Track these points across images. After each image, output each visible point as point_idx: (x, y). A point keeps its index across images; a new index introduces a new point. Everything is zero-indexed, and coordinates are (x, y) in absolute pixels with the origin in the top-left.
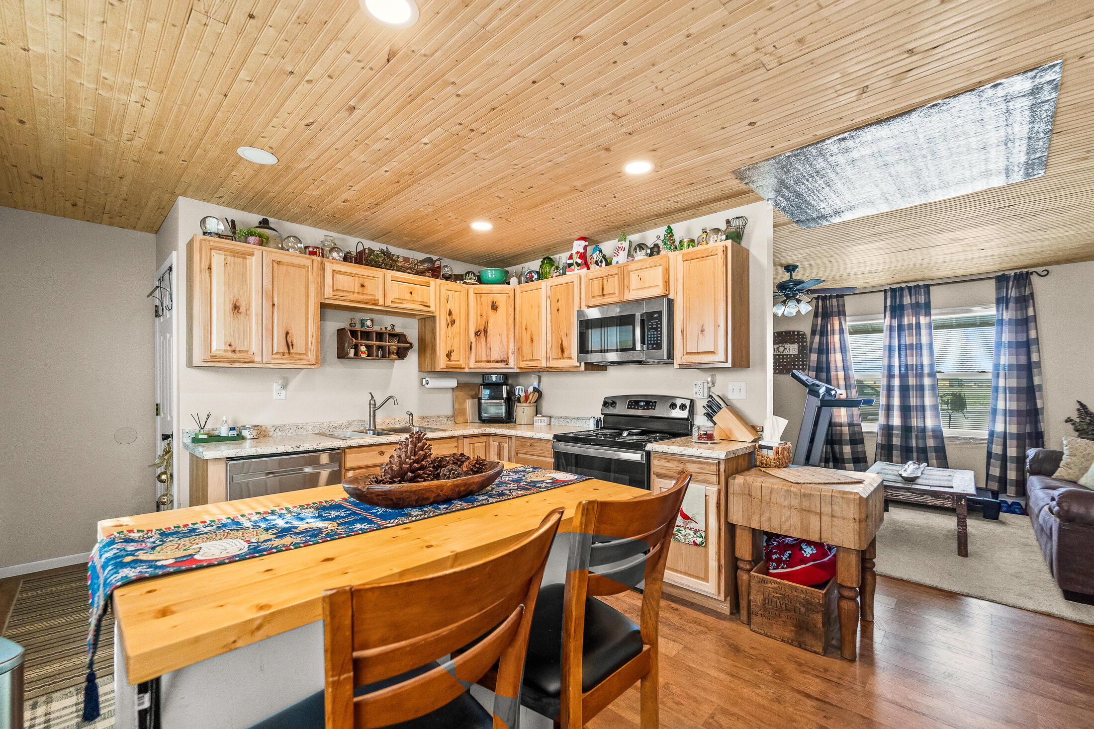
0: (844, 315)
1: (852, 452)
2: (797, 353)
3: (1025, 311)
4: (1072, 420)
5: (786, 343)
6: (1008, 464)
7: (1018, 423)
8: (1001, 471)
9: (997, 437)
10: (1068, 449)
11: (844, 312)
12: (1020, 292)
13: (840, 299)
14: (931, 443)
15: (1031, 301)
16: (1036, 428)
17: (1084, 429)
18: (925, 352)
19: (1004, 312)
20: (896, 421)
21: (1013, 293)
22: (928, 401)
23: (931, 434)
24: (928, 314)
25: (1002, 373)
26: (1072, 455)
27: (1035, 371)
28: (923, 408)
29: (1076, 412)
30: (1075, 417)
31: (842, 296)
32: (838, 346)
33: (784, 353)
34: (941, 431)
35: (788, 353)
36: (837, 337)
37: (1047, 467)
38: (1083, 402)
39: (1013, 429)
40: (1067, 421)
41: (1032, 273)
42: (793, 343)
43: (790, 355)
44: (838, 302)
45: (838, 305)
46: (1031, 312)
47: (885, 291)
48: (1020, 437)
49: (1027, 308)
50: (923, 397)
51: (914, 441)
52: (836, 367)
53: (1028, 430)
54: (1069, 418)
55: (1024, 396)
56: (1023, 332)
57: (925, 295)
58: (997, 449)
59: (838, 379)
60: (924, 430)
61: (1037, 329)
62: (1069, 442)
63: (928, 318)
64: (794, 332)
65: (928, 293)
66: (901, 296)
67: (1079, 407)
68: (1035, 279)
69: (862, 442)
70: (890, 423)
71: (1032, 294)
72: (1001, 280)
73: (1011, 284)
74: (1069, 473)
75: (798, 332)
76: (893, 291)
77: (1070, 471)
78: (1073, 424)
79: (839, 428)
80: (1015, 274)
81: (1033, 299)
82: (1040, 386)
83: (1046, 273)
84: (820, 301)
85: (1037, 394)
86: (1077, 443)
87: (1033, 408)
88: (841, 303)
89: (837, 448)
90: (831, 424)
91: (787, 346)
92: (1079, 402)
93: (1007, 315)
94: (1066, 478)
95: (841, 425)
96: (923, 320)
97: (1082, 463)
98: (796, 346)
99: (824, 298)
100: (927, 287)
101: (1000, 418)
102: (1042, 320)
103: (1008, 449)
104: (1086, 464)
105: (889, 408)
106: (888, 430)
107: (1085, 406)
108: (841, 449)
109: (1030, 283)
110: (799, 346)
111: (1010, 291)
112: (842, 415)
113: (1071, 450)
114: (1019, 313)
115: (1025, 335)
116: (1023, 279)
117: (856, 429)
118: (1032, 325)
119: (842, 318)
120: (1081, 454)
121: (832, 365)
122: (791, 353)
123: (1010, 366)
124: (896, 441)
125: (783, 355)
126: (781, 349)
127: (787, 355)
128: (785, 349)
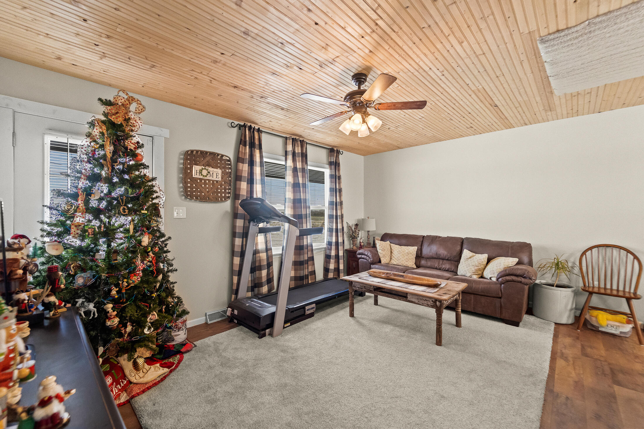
2: (219, 179)
5: (211, 165)
33: (208, 178)
35: (211, 178)
36: (258, 169)
42: (217, 167)
43: (213, 181)
47: (286, 138)
64: (218, 155)
69: (272, 264)
75: (223, 156)
84: (247, 129)
91: (211, 169)
98: (219, 171)
108: (260, 274)
110: (224, 172)
122: (214, 178)
125: (205, 180)
126: (205, 172)
127: (209, 180)
128: (209, 172)
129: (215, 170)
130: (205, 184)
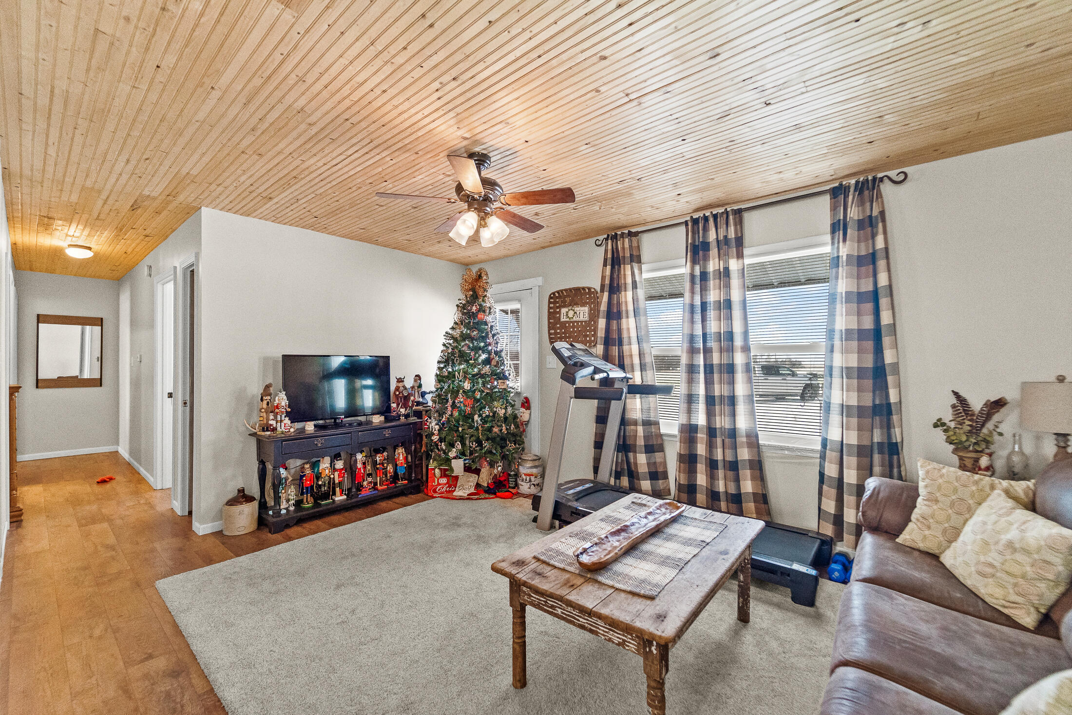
0: (639, 261)
1: (648, 464)
2: (587, 319)
3: (870, 242)
4: (943, 424)
5: (577, 304)
6: (845, 496)
7: (860, 429)
8: (836, 506)
9: (831, 450)
10: (926, 486)
11: (639, 257)
12: (864, 211)
13: (634, 239)
14: (744, 454)
15: (880, 225)
16: (889, 436)
17: (961, 442)
18: (737, 313)
19: (841, 244)
20: (700, 419)
21: (854, 213)
22: (741, 389)
23: (744, 439)
24: (740, 256)
25: (837, 343)
26: (932, 499)
27: (886, 341)
28: (732, 400)
29: (950, 410)
30: (948, 416)
31: (636, 234)
32: (631, 307)
33: (574, 319)
34: (757, 436)
35: (578, 319)
36: (629, 294)
37: (891, 516)
38: (962, 394)
39: (852, 438)
40: (936, 426)
41: (881, 180)
42: (583, 305)
43: (582, 322)
44: (631, 241)
45: (631, 247)
46: (880, 243)
47: (686, 223)
48: (864, 452)
49: (873, 236)
50: (732, 382)
51: (719, 451)
52: (629, 337)
53: (877, 438)
54: (939, 420)
55: (869, 383)
56: (867, 277)
57: (735, 225)
58: (831, 470)
59: (631, 356)
60: (733, 433)
61: (889, 270)
62: (927, 472)
63: (740, 261)
64: (584, 289)
65: (740, 223)
66: (706, 229)
67: (954, 401)
68: (887, 188)
69: (661, 449)
70: (693, 422)
71: (882, 213)
72: (838, 192)
73: (851, 197)
74: (925, 537)
75: (589, 289)
76: (695, 222)
77: (927, 532)
78: (945, 431)
79: (632, 427)
80: (857, 182)
81: (884, 221)
82: (896, 366)
83: (902, 177)
84: (610, 242)
85: (890, 379)
86: (942, 476)
87: (884, 402)
88: (635, 244)
89: (631, 455)
90: (624, 422)
91: (577, 309)
92: (955, 394)
93: (844, 251)
94: (921, 546)
95: (635, 423)
96: (734, 265)
97: (949, 518)
98: (586, 309)
99: (615, 237)
100: (739, 213)
101: (835, 418)
102: (898, 255)
103: (845, 470)
104: (956, 520)
105: (690, 399)
106: (689, 432)
107: (965, 400)
108: (635, 458)
109: (880, 195)
110: (591, 310)
111: (849, 210)
112: (636, 406)
113: (929, 489)
114: (863, 245)
115: (871, 280)
116: (868, 189)
117: (653, 429)
118: (881, 264)
119: (635, 265)
120: (948, 501)
121: (625, 335)
122: (582, 319)
123: (848, 332)
124: (701, 449)
125: (573, 322)
126: (571, 314)
127: (577, 322)
128: (575, 313)
129: (583, 308)
130: (573, 327)
